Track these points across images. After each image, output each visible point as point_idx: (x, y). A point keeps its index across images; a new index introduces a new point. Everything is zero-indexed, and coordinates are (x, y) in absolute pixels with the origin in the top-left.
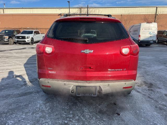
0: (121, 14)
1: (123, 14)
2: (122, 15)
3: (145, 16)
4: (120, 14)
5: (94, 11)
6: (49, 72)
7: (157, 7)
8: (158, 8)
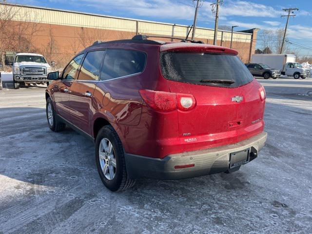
0: (81, 26)
1: (85, 27)
2: (82, 28)
3: (121, 34)
4: (79, 26)
5: (26, 14)
6: (186, 140)
7: (137, 21)
8: (139, 23)
